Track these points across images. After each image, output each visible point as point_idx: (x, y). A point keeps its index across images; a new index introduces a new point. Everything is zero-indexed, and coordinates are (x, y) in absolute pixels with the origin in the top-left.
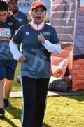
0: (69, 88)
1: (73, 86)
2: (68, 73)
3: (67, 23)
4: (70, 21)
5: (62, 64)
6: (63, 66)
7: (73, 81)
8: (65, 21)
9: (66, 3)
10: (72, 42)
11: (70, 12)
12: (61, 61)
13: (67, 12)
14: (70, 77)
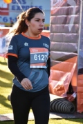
0: (72, 109)
1: (78, 106)
2: (71, 90)
3: (70, 29)
4: (73, 27)
5: (64, 79)
6: (65, 82)
7: (78, 100)
8: (68, 27)
9: (69, 5)
10: (76, 52)
11: (73, 16)
12: (62, 75)
13: (70, 16)
14: (74, 95)
